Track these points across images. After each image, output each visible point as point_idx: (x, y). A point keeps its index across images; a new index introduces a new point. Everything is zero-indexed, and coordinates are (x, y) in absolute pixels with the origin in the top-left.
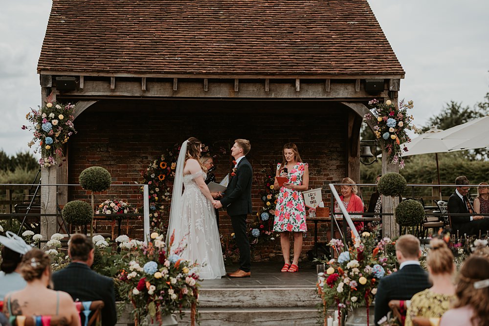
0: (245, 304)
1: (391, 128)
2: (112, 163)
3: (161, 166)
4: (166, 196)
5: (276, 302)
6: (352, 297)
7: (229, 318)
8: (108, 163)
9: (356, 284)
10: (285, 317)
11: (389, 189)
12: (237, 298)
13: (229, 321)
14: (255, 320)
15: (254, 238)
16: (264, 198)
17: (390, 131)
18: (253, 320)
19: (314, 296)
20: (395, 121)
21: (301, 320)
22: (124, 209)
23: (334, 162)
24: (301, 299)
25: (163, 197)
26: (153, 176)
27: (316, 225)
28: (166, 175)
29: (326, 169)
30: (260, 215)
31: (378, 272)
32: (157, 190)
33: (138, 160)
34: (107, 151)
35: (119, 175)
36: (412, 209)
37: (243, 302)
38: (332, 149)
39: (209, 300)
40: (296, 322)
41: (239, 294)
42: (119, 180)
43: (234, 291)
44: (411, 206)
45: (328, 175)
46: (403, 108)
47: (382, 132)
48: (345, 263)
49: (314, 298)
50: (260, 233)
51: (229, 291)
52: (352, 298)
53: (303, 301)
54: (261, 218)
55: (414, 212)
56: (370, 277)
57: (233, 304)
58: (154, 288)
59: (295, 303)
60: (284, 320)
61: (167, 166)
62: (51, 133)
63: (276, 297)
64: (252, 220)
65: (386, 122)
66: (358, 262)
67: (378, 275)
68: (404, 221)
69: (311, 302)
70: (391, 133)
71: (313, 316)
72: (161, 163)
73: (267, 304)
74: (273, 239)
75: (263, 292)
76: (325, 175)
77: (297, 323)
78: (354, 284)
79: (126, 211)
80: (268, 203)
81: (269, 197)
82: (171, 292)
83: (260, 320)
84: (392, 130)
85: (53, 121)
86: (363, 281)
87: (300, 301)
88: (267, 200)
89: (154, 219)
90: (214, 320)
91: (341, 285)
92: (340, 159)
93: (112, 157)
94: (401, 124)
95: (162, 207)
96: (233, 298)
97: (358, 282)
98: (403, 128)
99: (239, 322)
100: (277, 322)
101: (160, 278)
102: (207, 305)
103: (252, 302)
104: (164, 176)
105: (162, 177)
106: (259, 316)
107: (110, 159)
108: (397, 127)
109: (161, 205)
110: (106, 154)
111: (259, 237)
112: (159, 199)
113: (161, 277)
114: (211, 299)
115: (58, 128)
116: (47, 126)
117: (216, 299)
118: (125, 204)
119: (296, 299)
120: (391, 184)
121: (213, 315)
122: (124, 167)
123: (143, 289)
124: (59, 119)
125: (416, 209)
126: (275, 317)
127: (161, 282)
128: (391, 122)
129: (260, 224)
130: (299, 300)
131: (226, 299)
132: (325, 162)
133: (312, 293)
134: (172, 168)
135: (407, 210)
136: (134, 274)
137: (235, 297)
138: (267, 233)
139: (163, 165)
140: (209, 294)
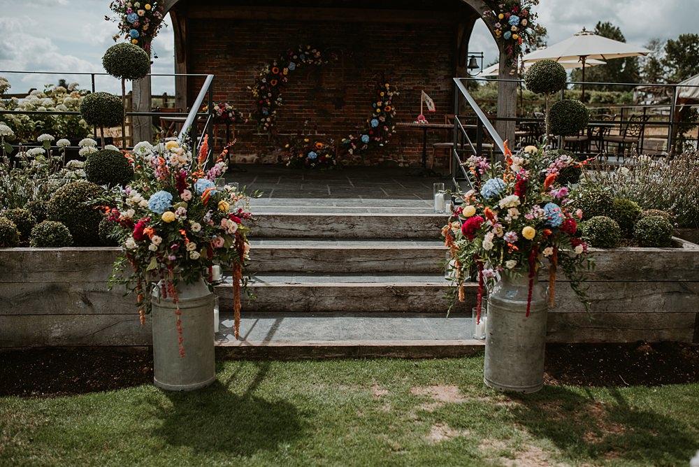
0: (339, 234)
1: (513, 27)
2: (230, 69)
3: (273, 71)
4: (279, 102)
5: (379, 232)
6: (508, 260)
7: (315, 257)
8: (227, 69)
9: (516, 238)
10: (391, 255)
11: (544, 82)
12: (330, 226)
13: (316, 260)
14: (351, 260)
15: (364, 143)
16: (374, 105)
17: (512, 30)
18: (348, 260)
19: (429, 225)
20: (518, 18)
21: (411, 260)
22: (229, 112)
23: (442, 72)
24: (413, 228)
25: (276, 102)
26: (264, 81)
27: (425, 133)
28: (278, 80)
29: (434, 79)
30: (370, 122)
31: (554, 217)
32: (270, 95)
33: (255, 67)
34: (226, 58)
35: (238, 82)
36: (574, 112)
37: (337, 231)
38: (441, 60)
39: (293, 228)
40: (405, 262)
41: (332, 221)
42: (237, 86)
43: (325, 216)
44: (573, 108)
45: (436, 84)
46: (527, 5)
47: (504, 30)
48: (496, 199)
49: (429, 228)
50: (370, 139)
51: (320, 216)
52: (508, 263)
53: (416, 231)
54: (371, 124)
55: (576, 117)
56: (540, 225)
57: (325, 233)
58: (160, 239)
59: (405, 233)
60: (390, 259)
61: (280, 71)
62: (136, 24)
63: (380, 226)
64: (363, 127)
65: (509, 20)
66: (517, 197)
67: (553, 221)
68: (561, 130)
69: (425, 232)
70: (513, 33)
71: (429, 255)
72: (274, 69)
73: (369, 234)
74: (382, 145)
75: (363, 219)
76: (433, 85)
77: (407, 264)
78: (511, 237)
79: (230, 115)
80: (378, 110)
81: (379, 104)
82: (191, 246)
83: (358, 259)
84: (514, 28)
85: (139, 11)
86: (529, 233)
87: (411, 231)
88: (377, 107)
89: (266, 124)
90: (294, 259)
91: (489, 237)
92: (448, 69)
93: (230, 64)
94: (524, 22)
95: (275, 112)
96: (325, 226)
97: (519, 234)
98: (526, 27)
99: (329, 262)
100: (381, 262)
101: (172, 222)
102: (291, 234)
103: (349, 231)
104: (276, 81)
105: (274, 83)
106: (357, 254)
107: (229, 65)
108: (520, 26)
109: (273, 110)
110: (225, 61)
111: (368, 143)
112: (271, 104)
113: (174, 220)
114: (296, 227)
115: (145, 20)
116: (133, 18)
117: (302, 227)
118: (231, 108)
119: (406, 228)
120: (547, 75)
121: (293, 252)
122: (241, 74)
123: (142, 239)
124: (145, 9)
125: (579, 113)
126: (379, 255)
127: (173, 229)
128: (514, 19)
129: (369, 131)
130: (410, 229)
131: (315, 227)
132: (433, 72)
133: (427, 221)
134: (284, 73)
135: (567, 113)
136: (130, 213)
137: (327, 224)
138: (376, 139)
139: (276, 70)
140: (293, 220)
